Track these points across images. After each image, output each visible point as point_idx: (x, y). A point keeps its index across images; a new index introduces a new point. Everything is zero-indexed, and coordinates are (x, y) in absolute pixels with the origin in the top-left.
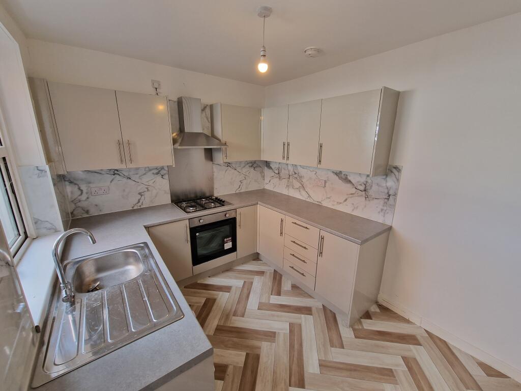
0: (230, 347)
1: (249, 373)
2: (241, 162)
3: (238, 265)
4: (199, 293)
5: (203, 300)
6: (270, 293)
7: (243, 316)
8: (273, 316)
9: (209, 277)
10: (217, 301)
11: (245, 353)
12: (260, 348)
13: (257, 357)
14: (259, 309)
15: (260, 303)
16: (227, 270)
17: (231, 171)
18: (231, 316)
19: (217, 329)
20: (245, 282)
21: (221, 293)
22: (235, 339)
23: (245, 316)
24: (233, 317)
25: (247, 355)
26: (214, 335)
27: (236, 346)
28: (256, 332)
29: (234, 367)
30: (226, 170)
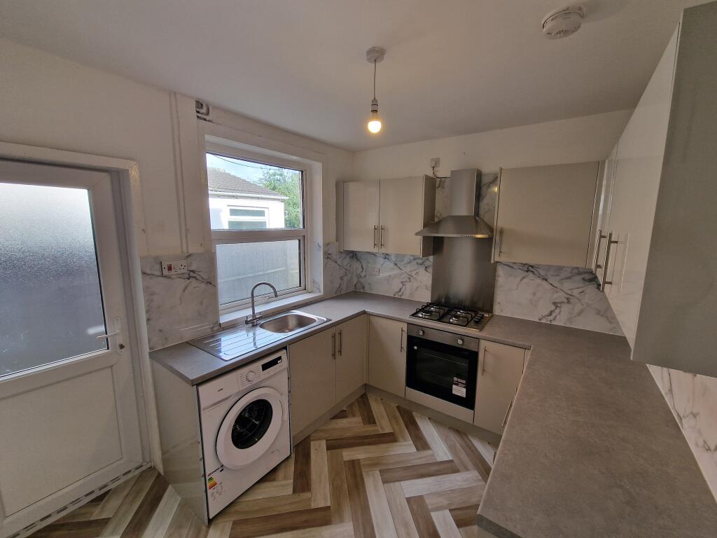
0: (333, 484)
1: (305, 517)
2: (560, 268)
3: (482, 439)
4: (397, 422)
5: (388, 430)
6: (453, 507)
7: (384, 482)
8: (406, 525)
9: (430, 419)
10: (394, 444)
11: (329, 504)
12: (342, 521)
13: (326, 522)
14: (408, 500)
15: (421, 497)
16: (458, 431)
17: (532, 281)
18: (379, 468)
19: (353, 462)
20: (451, 461)
21: (412, 442)
22: (346, 486)
23: (385, 485)
24: (378, 472)
25: (328, 508)
26: (345, 462)
27: (336, 492)
28: (365, 509)
29: (310, 499)
30: (524, 278)
